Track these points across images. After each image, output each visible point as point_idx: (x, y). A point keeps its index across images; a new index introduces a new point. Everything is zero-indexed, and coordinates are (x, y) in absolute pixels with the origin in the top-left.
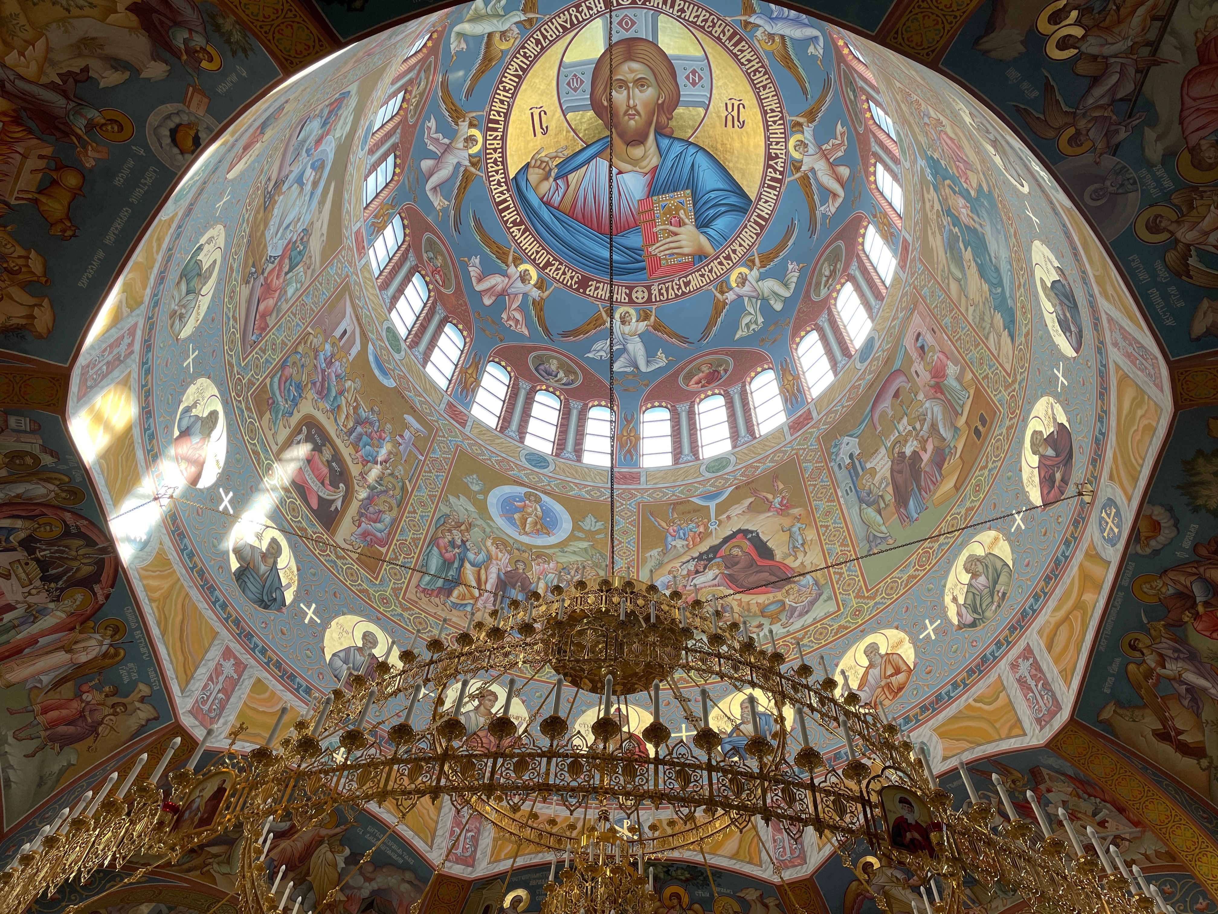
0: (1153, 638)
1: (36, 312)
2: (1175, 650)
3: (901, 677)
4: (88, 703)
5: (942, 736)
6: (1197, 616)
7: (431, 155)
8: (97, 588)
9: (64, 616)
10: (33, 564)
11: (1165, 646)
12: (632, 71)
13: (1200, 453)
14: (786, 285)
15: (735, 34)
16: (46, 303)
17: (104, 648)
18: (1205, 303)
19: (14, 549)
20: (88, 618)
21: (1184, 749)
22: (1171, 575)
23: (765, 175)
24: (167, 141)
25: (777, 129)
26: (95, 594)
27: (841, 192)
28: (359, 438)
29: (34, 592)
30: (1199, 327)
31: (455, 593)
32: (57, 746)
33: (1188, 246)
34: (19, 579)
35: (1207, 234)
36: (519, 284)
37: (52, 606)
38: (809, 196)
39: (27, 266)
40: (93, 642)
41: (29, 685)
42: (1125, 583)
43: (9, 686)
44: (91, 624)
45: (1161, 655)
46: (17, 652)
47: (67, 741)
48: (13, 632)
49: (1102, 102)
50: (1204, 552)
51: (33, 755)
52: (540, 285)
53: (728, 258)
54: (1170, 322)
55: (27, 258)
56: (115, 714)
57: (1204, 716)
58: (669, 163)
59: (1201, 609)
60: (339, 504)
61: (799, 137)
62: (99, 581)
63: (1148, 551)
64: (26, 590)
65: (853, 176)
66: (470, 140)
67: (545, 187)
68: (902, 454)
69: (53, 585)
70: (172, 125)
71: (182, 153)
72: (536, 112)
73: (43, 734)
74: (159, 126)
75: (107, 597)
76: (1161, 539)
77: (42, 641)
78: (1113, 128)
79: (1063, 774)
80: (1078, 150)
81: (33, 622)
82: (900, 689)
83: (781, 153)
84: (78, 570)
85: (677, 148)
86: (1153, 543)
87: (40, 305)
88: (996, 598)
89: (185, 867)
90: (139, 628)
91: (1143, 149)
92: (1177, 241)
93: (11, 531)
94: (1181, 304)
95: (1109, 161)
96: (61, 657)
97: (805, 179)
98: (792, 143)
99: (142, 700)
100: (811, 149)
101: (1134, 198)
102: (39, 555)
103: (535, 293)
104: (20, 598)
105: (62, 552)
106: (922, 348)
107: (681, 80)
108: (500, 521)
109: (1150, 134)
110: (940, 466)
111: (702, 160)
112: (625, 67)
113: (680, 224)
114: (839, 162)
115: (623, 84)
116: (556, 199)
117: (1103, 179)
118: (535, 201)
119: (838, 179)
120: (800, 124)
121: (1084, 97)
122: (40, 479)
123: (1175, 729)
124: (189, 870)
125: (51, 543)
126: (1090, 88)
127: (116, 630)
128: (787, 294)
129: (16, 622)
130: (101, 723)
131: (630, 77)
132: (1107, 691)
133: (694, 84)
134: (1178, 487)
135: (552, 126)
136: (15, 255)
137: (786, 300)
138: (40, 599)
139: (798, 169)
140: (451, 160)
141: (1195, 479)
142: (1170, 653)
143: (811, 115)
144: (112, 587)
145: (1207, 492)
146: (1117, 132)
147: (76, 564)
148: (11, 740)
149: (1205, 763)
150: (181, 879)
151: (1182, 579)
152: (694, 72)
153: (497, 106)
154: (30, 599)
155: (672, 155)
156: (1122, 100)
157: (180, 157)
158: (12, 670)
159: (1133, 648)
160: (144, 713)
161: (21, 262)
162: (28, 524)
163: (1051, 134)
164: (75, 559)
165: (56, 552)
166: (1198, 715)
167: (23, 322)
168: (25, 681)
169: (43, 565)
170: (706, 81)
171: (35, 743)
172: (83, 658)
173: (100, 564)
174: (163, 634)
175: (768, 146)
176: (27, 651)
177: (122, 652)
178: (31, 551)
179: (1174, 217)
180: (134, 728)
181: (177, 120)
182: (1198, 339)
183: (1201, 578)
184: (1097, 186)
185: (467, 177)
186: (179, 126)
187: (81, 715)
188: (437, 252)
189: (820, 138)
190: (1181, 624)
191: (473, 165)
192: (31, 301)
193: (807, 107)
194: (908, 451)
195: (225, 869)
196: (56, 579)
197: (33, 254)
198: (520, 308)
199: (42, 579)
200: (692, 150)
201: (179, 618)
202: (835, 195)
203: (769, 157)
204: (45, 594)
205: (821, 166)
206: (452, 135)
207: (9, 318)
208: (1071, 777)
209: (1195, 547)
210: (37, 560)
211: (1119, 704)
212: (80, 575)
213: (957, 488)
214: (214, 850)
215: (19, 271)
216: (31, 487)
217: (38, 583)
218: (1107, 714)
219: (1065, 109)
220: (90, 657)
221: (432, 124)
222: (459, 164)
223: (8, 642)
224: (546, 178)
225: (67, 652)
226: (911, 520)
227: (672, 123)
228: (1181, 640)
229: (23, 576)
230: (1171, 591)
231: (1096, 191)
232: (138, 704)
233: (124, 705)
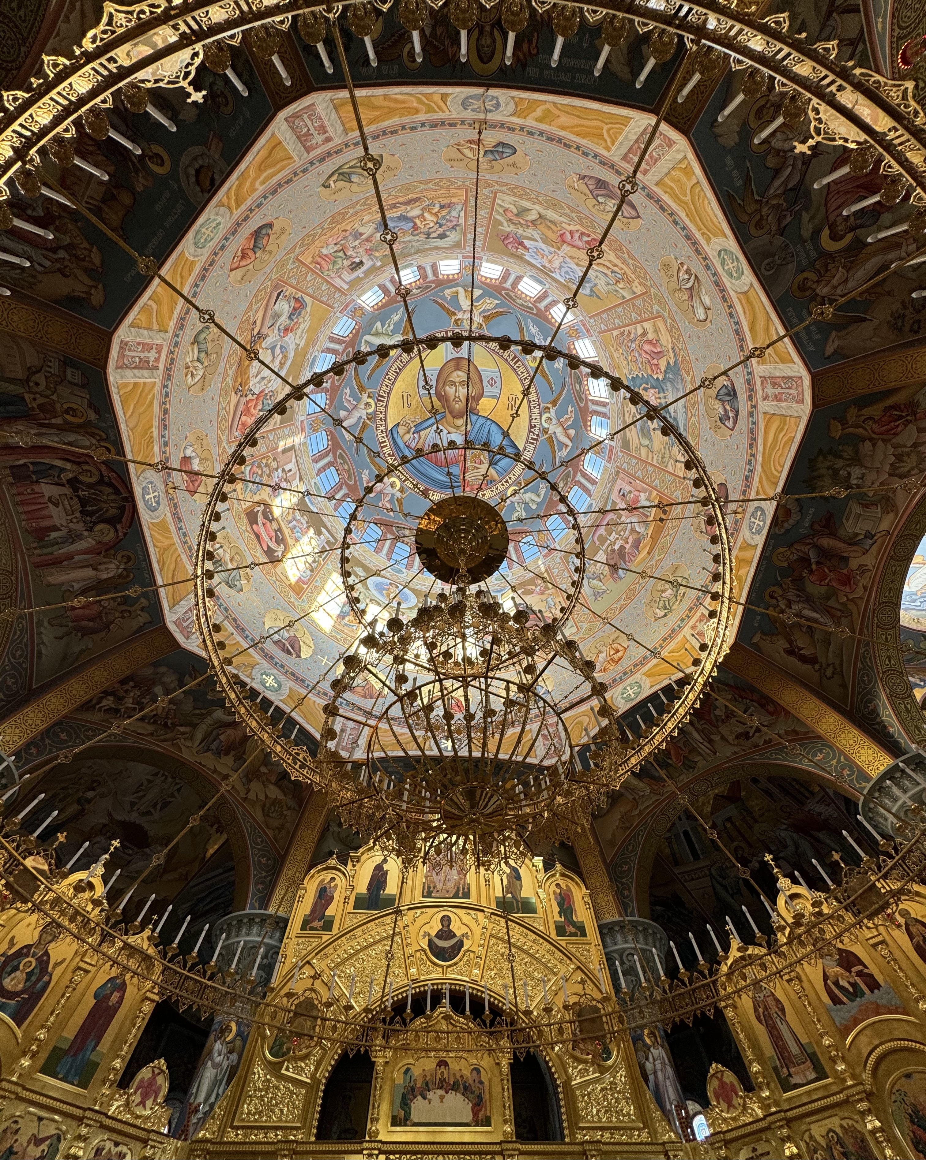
0: (783, 590)
1: (93, 291)
2: (798, 596)
3: (620, 654)
4: (104, 608)
5: (648, 676)
6: (811, 572)
7: (346, 409)
8: (119, 526)
9: (94, 542)
10: (76, 500)
11: (791, 594)
12: (458, 376)
13: (820, 451)
14: (539, 496)
15: (515, 357)
16: (100, 286)
17: (120, 571)
18: (834, 334)
19: (63, 485)
20: (111, 548)
21: (804, 659)
22: (796, 546)
23: (528, 437)
24: (193, 179)
25: (536, 411)
26: (117, 531)
27: (570, 443)
28: (295, 527)
29: (75, 520)
30: (829, 350)
31: (347, 619)
32: (80, 634)
33: (823, 297)
34: (65, 509)
35: (835, 287)
36: (390, 488)
37: (86, 533)
38: (552, 447)
39: (90, 256)
40: (112, 566)
41: (64, 588)
42: (768, 555)
43: (49, 585)
44: (112, 552)
45: (789, 600)
46: (57, 562)
47: (86, 632)
48: (56, 547)
49: (779, 192)
50: (817, 527)
51: (61, 638)
52: (402, 490)
53: (507, 482)
54: (811, 349)
55: (91, 251)
56: (123, 617)
57: (816, 637)
58: (476, 429)
59: (814, 567)
60: (280, 554)
61: (548, 415)
62: (121, 522)
63: (783, 531)
64: (69, 518)
65: (577, 434)
66: (368, 404)
67: (407, 437)
68: (613, 550)
69: (88, 518)
70: (197, 166)
71: (202, 191)
72: (405, 395)
73: (70, 624)
74: (189, 166)
75: (125, 535)
76: (791, 521)
77: (77, 558)
78: (784, 213)
79: (727, 685)
80: (761, 232)
81: (72, 543)
82: (619, 660)
83: (538, 425)
84: (107, 510)
85: (481, 421)
86: (786, 525)
87: (96, 287)
88: (679, 598)
89: (162, 737)
90: (145, 560)
91: (800, 229)
92: (817, 295)
93: (62, 470)
94: (818, 336)
95: (779, 240)
96: (89, 573)
97: (550, 439)
98: (544, 417)
99: (142, 609)
100: (554, 421)
101: (792, 267)
102: (81, 493)
103: (399, 495)
104: (65, 524)
105: (98, 495)
106: (623, 495)
107: (485, 383)
108: (375, 592)
109: (805, 217)
110: (637, 547)
111: (494, 428)
112: (455, 374)
113: (481, 463)
114: (570, 427)
115: (453, 383)
116: (413, 445)
117: (773, 255)
118: (401, 445)
119: (568, 437)
120: (548, 408)
121: (768, 188)
122: (86, 433)
123: (798, 647)
124: (165, 740)
125: (90, 486)
126: (773, 179)
127: (129, 559)
128: (539, 500)
129: (59, 540)
130: (113, 622)
131: (458, 380)
132: (756, 625)
133: (492, 385)
134: (804, 481)
135: (414, 402)
136: (82, 246)
137: (538, 503)
138: (79, 527)
139: (546, 433)
140: (356, 414)
141: (815, 474)
142: (794, 598)
143: (554, 403)
144: (129, 527)
145: (821, 484)
146: (785, 216)
147: (106, 506)
148: (46, 624)
149: (817, 666)
150: (158, 746)
151: (802, 548)
152: (492, 379)
153: (384, 388)
154: (71, 525)
155: (478, 425)
156: (791, 189)
157: (200, 194)
158: (52, 575)
159: (772, 597)
160: (143, 618)
161: (86, 253)
162: (75, 467)
163: (746, 218)
164: (105, 502)
165: (93, 494)
166: (812, 637)
167: (84, 296)
168: (62, 584)
169: (83, 502)
170: (498, 384)
171: (64, 630)
172: (104, 576)
173: (122, 509)
174: (161, 570)
175: (530, 421)
176: (65, 563)
177: (132, 575)
178: (75, 490)
179: (815, 278)
180: (135, 628)
181: (201, 162)
182: (829, 357)
183: (815, 546)
184: (769, 260)
185: (365, 426)
186: (201, 167)
187: (99, 615)
188: (345, 462)
189: (559, 416)
190: (801, 579)
191: (369, 419)
192: (91, 283)
193: (552, 398)
194: (616, 547)
195: (189, 744)
196: (91, 514)
197: (95, 249)
198: (389, 501)
199: (81, 512)
200: (489, 422)
201: (172, 566)
202: (567, 446)
203: (531, 427)
204: (81, 524)
205: (559, 431)
206: (359, 400)
207: (73, 290)
208: (731, 686)
209: (812, 526)
210: (78, 496)
211: (763, 633)
212: (108, 515)
213: (649, 553)
214: (182, 729)
215: (83, 260)
216: (80, 438)
217: (78, 515)
218: (756, 640)
219: (757, 197)
220: (110, 575)
221: (348, 391)
222: (360, 417)
223: (52, 553)
224: (408, 432)
225: (94, 569)
226: (620, 578)
227: (478, 407)
228: (802, 589)
229: (68, 507)
230: (796, 557)
231: (768, 264)
232: (139, 612)
233: (130, 612)
